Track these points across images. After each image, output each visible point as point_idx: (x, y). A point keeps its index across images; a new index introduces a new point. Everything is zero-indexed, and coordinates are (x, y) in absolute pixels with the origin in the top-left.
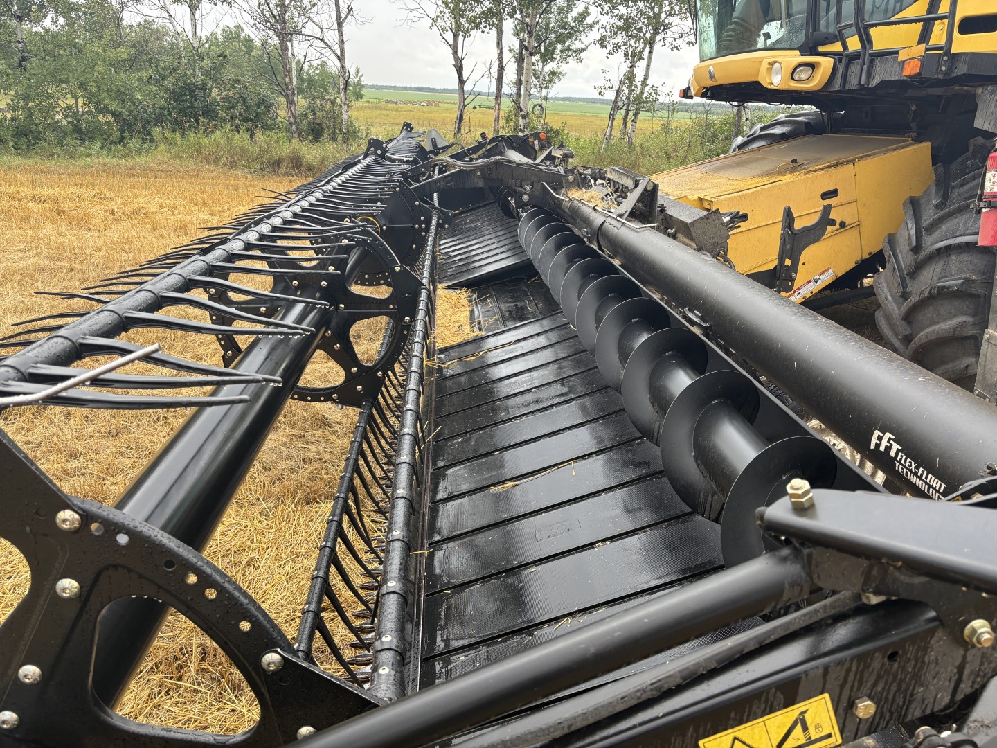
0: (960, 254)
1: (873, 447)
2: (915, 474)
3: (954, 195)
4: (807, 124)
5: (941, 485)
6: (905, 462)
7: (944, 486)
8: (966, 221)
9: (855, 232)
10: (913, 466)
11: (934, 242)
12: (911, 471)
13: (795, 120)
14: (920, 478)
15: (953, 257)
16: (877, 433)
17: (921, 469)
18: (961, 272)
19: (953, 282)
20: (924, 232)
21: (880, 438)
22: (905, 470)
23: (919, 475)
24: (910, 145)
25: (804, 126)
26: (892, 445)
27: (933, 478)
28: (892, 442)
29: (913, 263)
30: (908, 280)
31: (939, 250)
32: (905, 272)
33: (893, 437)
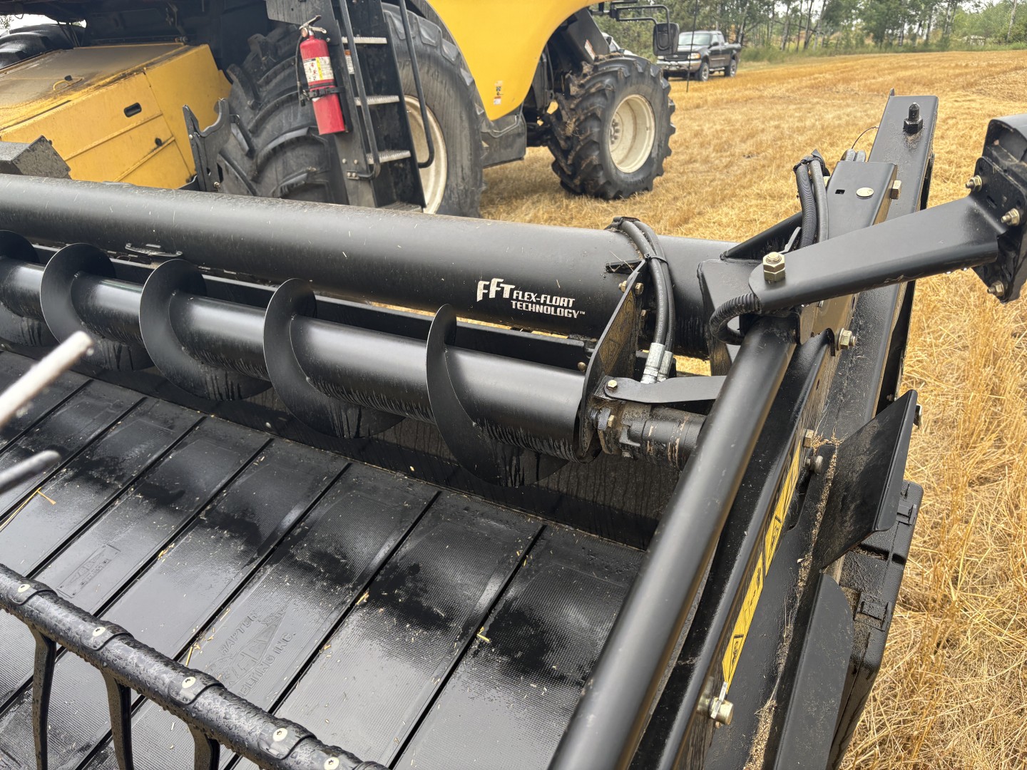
0: (293, 149)
1: (479, 298)
2: (538, 303)
3: (263, 93)
4: (44, 39)
5: (569, 301)
6: (523, 297)
7: (571, 300)
8: (286, 117)
9: (172, 149)
10: (533, 296)
11: (265, 145)
12: (532, 303)
13: (21, 36)
14: (545, 304)
15: (289, 154)
16: (481, 284)
17: (543, 296)
18: (301, 168)
19: (299, 177)
20: (250, 135)
21: (487, 287)
22: (524, 305)
23: (542, 302)
24: (186, 51)
25: (40, 41)
26: (503, 288)
27: (559, 298)
28: (502, 285)
29: (254, 167)
30: (254, 186)
31: (274, 149)
32: (249, 178)
33: (502, 280)
